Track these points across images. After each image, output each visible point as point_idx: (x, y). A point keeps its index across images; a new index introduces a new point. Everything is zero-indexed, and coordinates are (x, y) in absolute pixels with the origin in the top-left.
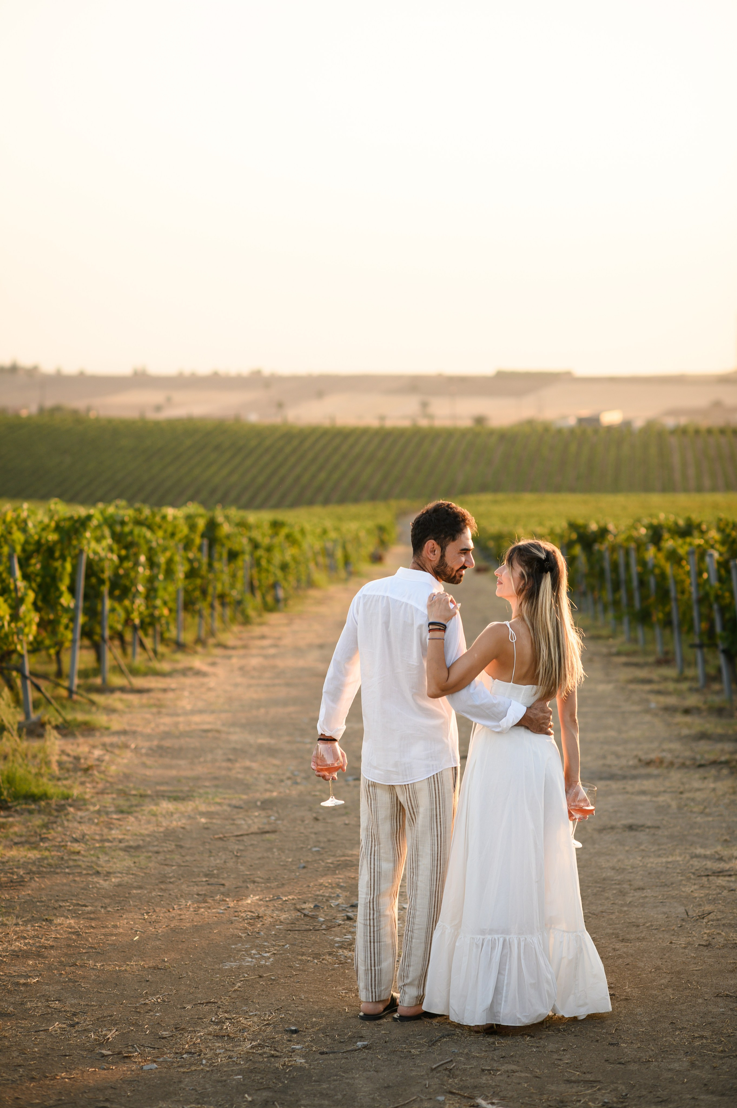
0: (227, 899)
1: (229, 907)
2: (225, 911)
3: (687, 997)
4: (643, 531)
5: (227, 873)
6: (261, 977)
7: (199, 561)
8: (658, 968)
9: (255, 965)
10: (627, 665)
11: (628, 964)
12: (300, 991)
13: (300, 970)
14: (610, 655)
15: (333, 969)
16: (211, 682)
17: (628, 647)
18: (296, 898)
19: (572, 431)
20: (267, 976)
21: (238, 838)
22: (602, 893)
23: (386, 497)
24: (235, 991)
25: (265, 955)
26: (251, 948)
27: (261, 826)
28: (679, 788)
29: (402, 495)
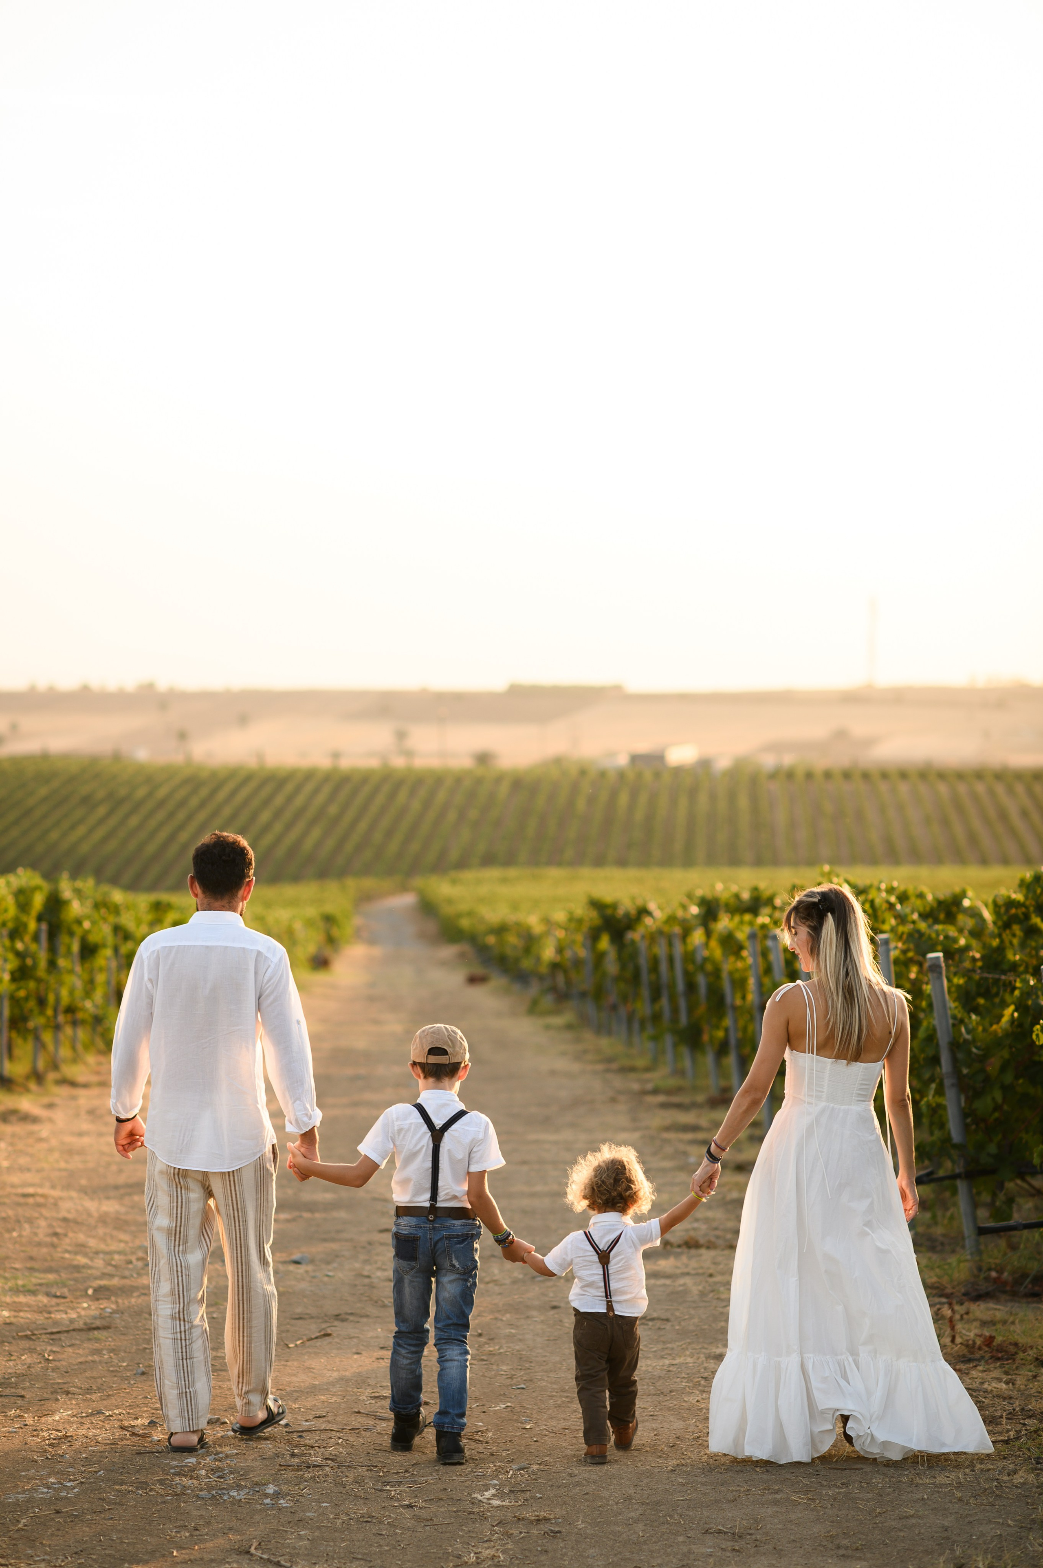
0: (26, 1415)
1: (26, 1425)
2: (21, 1430)
3: (663, 1534)
4: (695, 910)
5: (29, 1382)
6: (58, 1512)
7: (34, 957)
8: (628, 1498)
9: (51, 1497)
10: (664, 1106)
11: (587, 1494)
12: (112, 1530)
13: (115, 1504)
14: (645, 1093)
15: (164, 1502)
16: (44, 1131)
17: (672, 1082)
18: (124, 1412)
19: (621, 775)
20: (67, 1512)
21: (53, 1337)
22: (569, 1405)
23: (342, 873)
24: (18, 1530)
25: (69, 1484)
26: (49, 1475)
27: (88, 1321)
28: (709, 1268)
29: (367, 871)
